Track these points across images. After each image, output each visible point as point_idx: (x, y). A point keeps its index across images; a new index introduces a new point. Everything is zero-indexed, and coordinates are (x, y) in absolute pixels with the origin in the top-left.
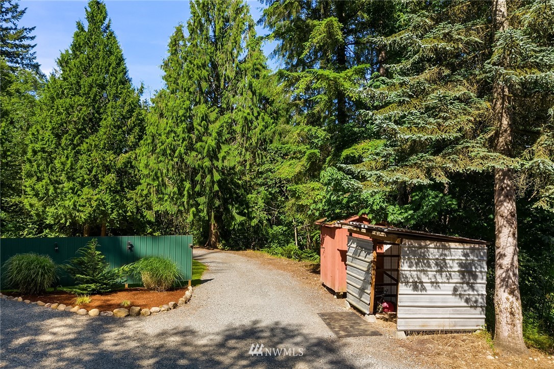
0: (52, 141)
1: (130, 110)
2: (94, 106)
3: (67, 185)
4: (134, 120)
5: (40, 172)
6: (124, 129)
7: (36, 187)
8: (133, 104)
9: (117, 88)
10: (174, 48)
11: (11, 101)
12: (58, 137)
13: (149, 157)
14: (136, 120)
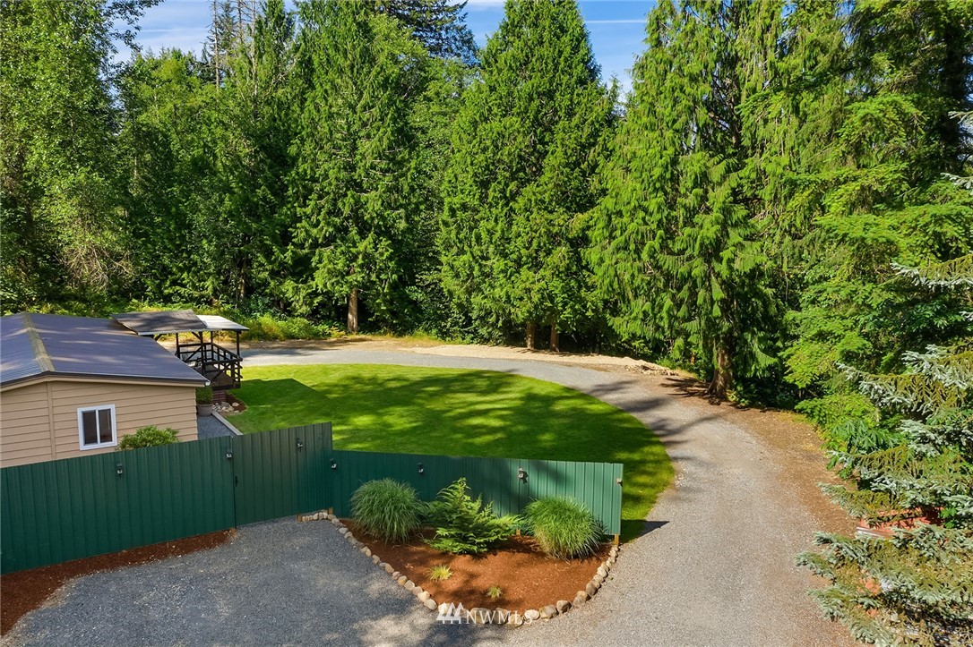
0: (474, 195)
1: (592, 133)
2: (535, 132)
3: (497, 263)
4: (600, 150)
5: (460, 242)
6: (582, 166)
7: (456, 263)
8: (598, 122)
9: (572, 94)
10: (655, 36)
11: (431, 111)
12: (484, 185)
13: (604, 248)
14: (602, 151)
